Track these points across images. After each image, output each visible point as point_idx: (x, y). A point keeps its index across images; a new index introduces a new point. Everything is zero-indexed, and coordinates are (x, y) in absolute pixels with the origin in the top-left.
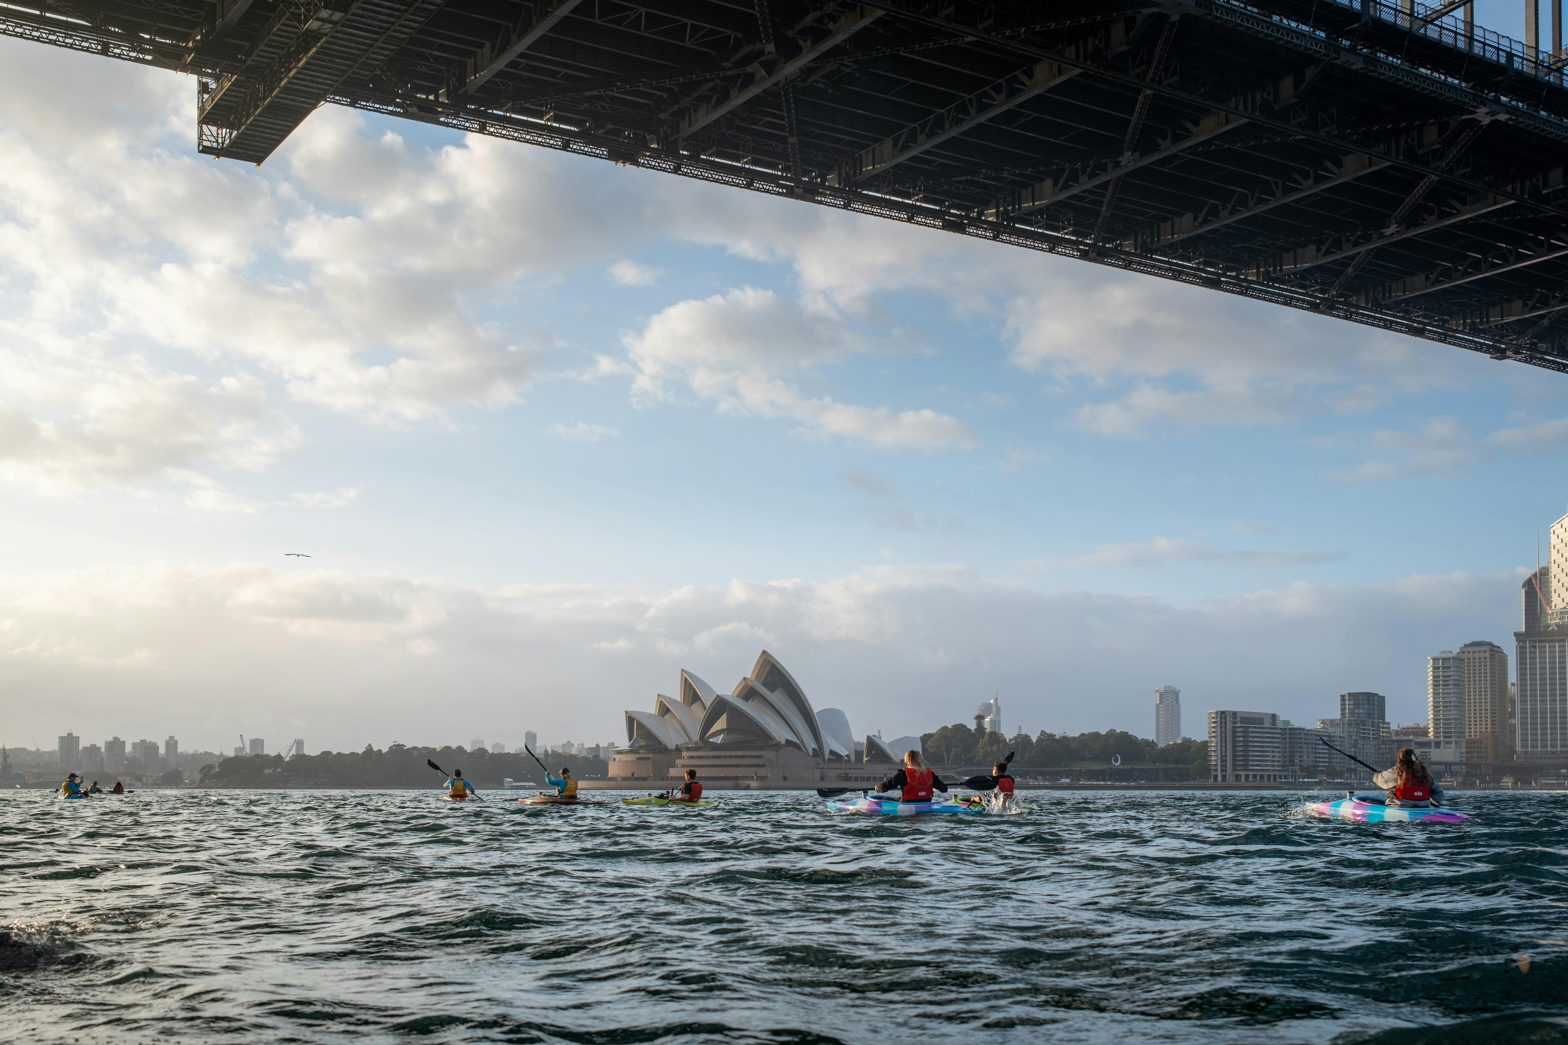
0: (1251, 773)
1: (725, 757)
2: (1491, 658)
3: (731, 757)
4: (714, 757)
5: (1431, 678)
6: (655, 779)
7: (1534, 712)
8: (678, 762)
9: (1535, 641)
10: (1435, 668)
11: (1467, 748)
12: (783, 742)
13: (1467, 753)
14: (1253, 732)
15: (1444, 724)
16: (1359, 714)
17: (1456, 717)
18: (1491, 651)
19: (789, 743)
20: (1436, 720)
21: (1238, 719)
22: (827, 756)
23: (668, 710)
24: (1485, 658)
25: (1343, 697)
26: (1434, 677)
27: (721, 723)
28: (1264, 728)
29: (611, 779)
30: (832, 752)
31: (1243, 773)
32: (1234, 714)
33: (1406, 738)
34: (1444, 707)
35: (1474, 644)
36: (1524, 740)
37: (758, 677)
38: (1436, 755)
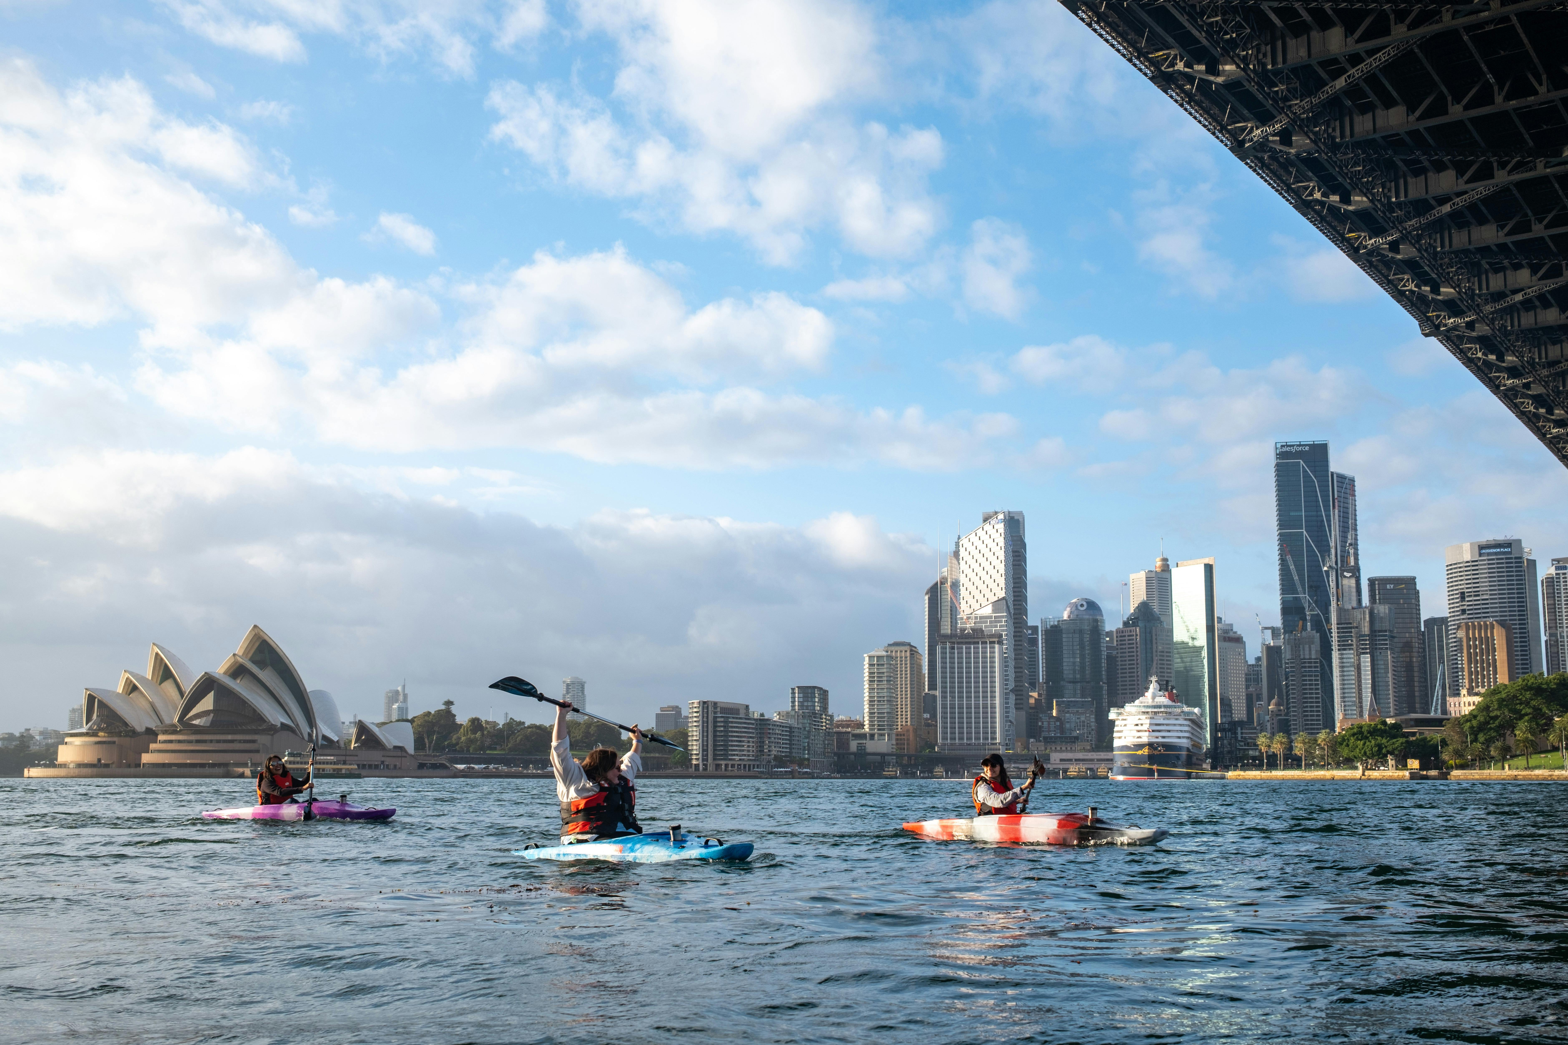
0: (730, 763)
1: (211, 741)
2: (911, 657)
3: (218, 741)
4: (198, 741)
5: (867, 674)
6: (120, 765)
7: (953, 707)
8: (153, 746)
9: (954, 643)
10: (871, 665)
11: (897, 740)
12: (279, 725)
13: (897, 744)
14: (732, 722)
15: (878, 717)
16: (807, 706)
17: (888, 710)
18: (911, 650)
19: (284, 727)
20: (871, 714)
21: (719, 709)
22: (320, 741)
23: (135, 688)
24: (906, 657)
25: (793, 689)
26: (870, 673)
27: (207, 703)
28: (740, 718)
29: (61, 766)
30: (325, 738)
31: (723, 763)
32: (715, 703)
33: (844, 730)
34: (879, 701)
35: (896, 644)
36: (945, 733)
37: (246, 652)
38: (871, 746)
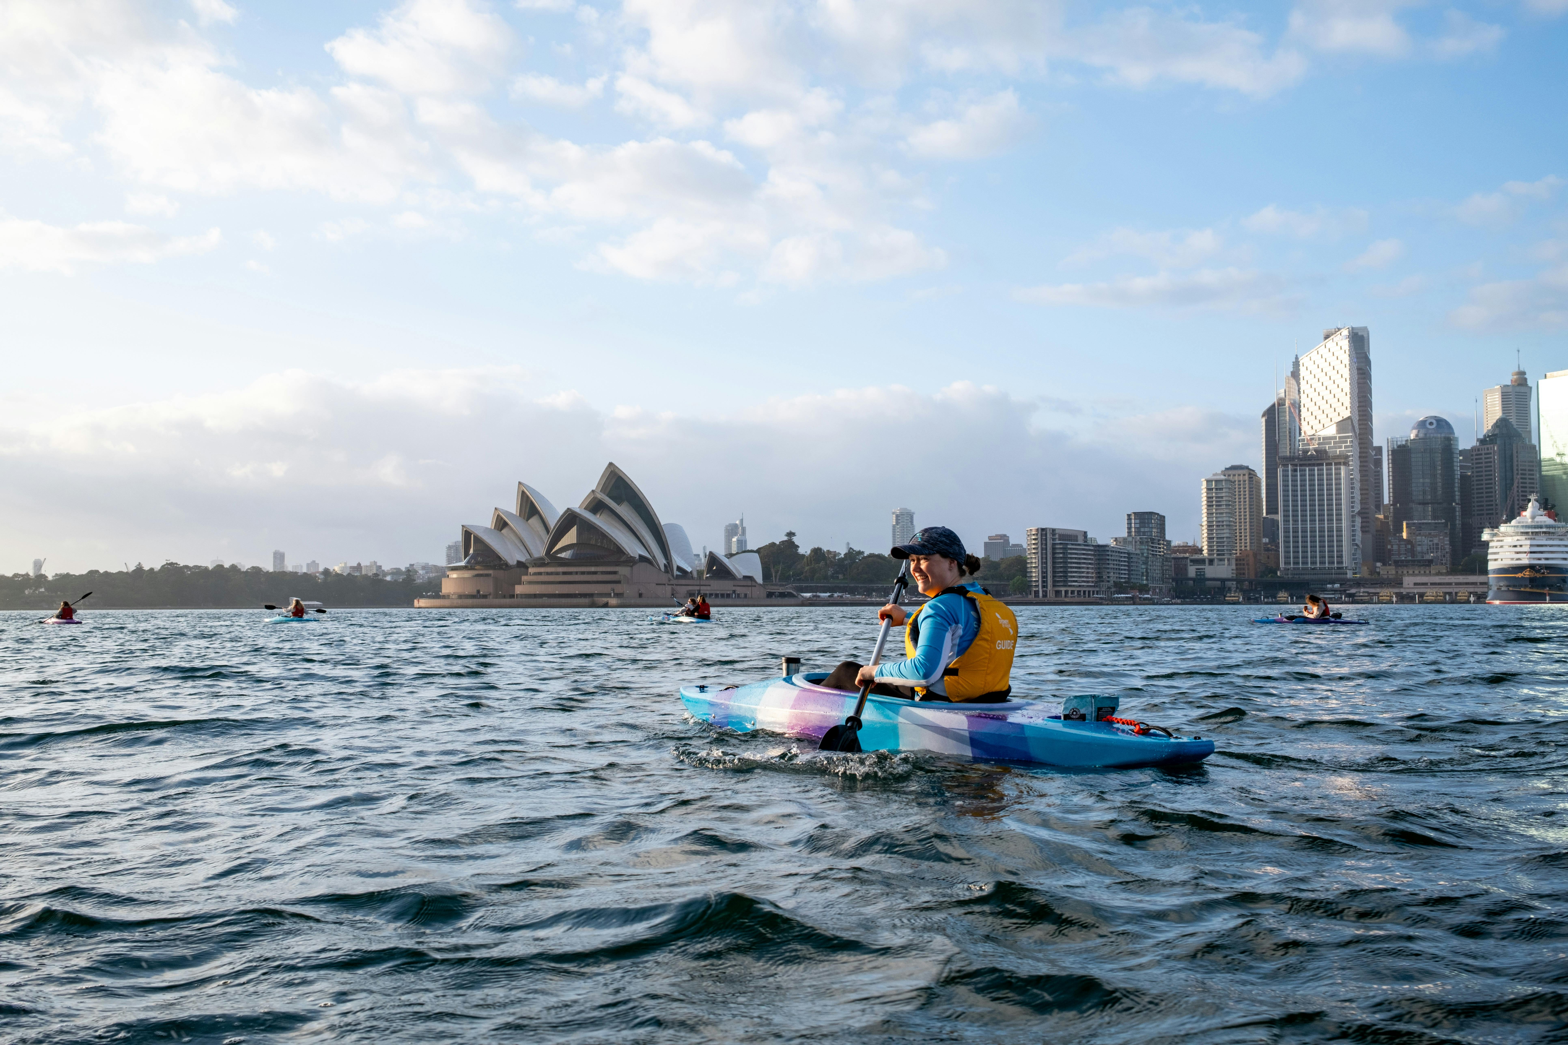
0: (1070, 589)
1: (577, 573)
2: (1250, 481)
3: (583, 573)
4: (564, 573)
5: (1205, 498)
6: (496, 596)
7: (1295, 531)
8: (524, 578)
9: (1296, 465)
10: (1209, 490)
11: (1236, 565)
12: (638, 557)
13: (1237, 569)
14: (1071, 549)
15: (1217, 542)
16: (1144, 532)
17: (1228, 535)
18: (1250, 474)
19: (642, 558)
20: (1210, 539)
21: (1057, 536)
22: (676, 573)
23: (505, 524)
24: (1244, 481)
25: (1129, 515)
26: (1208, 498)
27: (571, 537)
28: (1079, 545)
29: (444, 597)
30: (679, 569)
31: (1063, 589)
32: (1054, 530)
33: (1182, 555)
34: (1217, 526)
35: (1233, 468)
36: (1287, 557)
37: (604, 489)
38: (1210, 572)
